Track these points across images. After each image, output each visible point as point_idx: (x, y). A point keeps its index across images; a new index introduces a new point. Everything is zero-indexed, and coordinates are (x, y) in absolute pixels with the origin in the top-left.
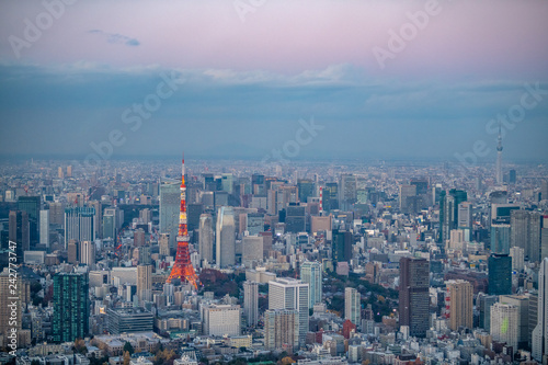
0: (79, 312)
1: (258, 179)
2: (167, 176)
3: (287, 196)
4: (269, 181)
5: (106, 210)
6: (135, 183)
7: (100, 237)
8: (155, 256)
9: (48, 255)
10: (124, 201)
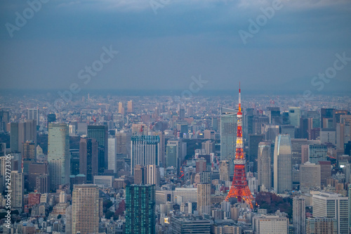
0: (147, 218)
1: (327, 113)
4: (339, 114)
5: (169, 142)
6: (199, 118)
7: (164, 165)
8: (216, 182)
9: (116, 179)
10: (188, 136)
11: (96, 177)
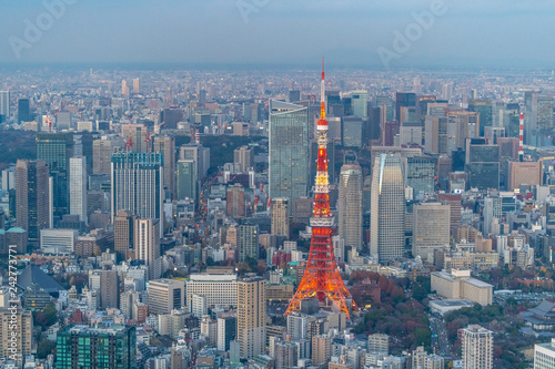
1: (405, 99)
2: (268, 92)
3: (463, 127)
4: (425, 102)
5: (183, 150)
6: (224, 102)
7: (172, 196)
8: (265, 239)
9: (81, 238)
10: (210, 130)
11: (44, 233)
